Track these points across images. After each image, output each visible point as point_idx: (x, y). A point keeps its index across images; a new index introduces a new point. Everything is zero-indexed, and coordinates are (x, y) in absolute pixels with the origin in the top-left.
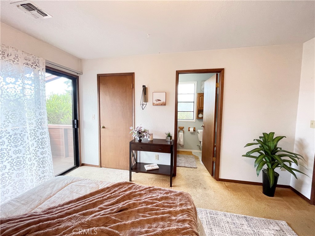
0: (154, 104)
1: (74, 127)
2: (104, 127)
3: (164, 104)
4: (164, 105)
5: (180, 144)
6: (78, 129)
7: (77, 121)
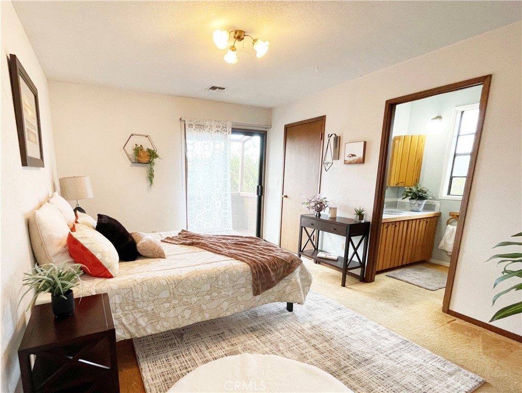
0: (345, 162)
1: (258, 194)
2: (286, 196)
3: (362, 161)
4: (361, 163)
5: (447, 252)
6: (262, 197)
7: (262, 187)
